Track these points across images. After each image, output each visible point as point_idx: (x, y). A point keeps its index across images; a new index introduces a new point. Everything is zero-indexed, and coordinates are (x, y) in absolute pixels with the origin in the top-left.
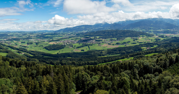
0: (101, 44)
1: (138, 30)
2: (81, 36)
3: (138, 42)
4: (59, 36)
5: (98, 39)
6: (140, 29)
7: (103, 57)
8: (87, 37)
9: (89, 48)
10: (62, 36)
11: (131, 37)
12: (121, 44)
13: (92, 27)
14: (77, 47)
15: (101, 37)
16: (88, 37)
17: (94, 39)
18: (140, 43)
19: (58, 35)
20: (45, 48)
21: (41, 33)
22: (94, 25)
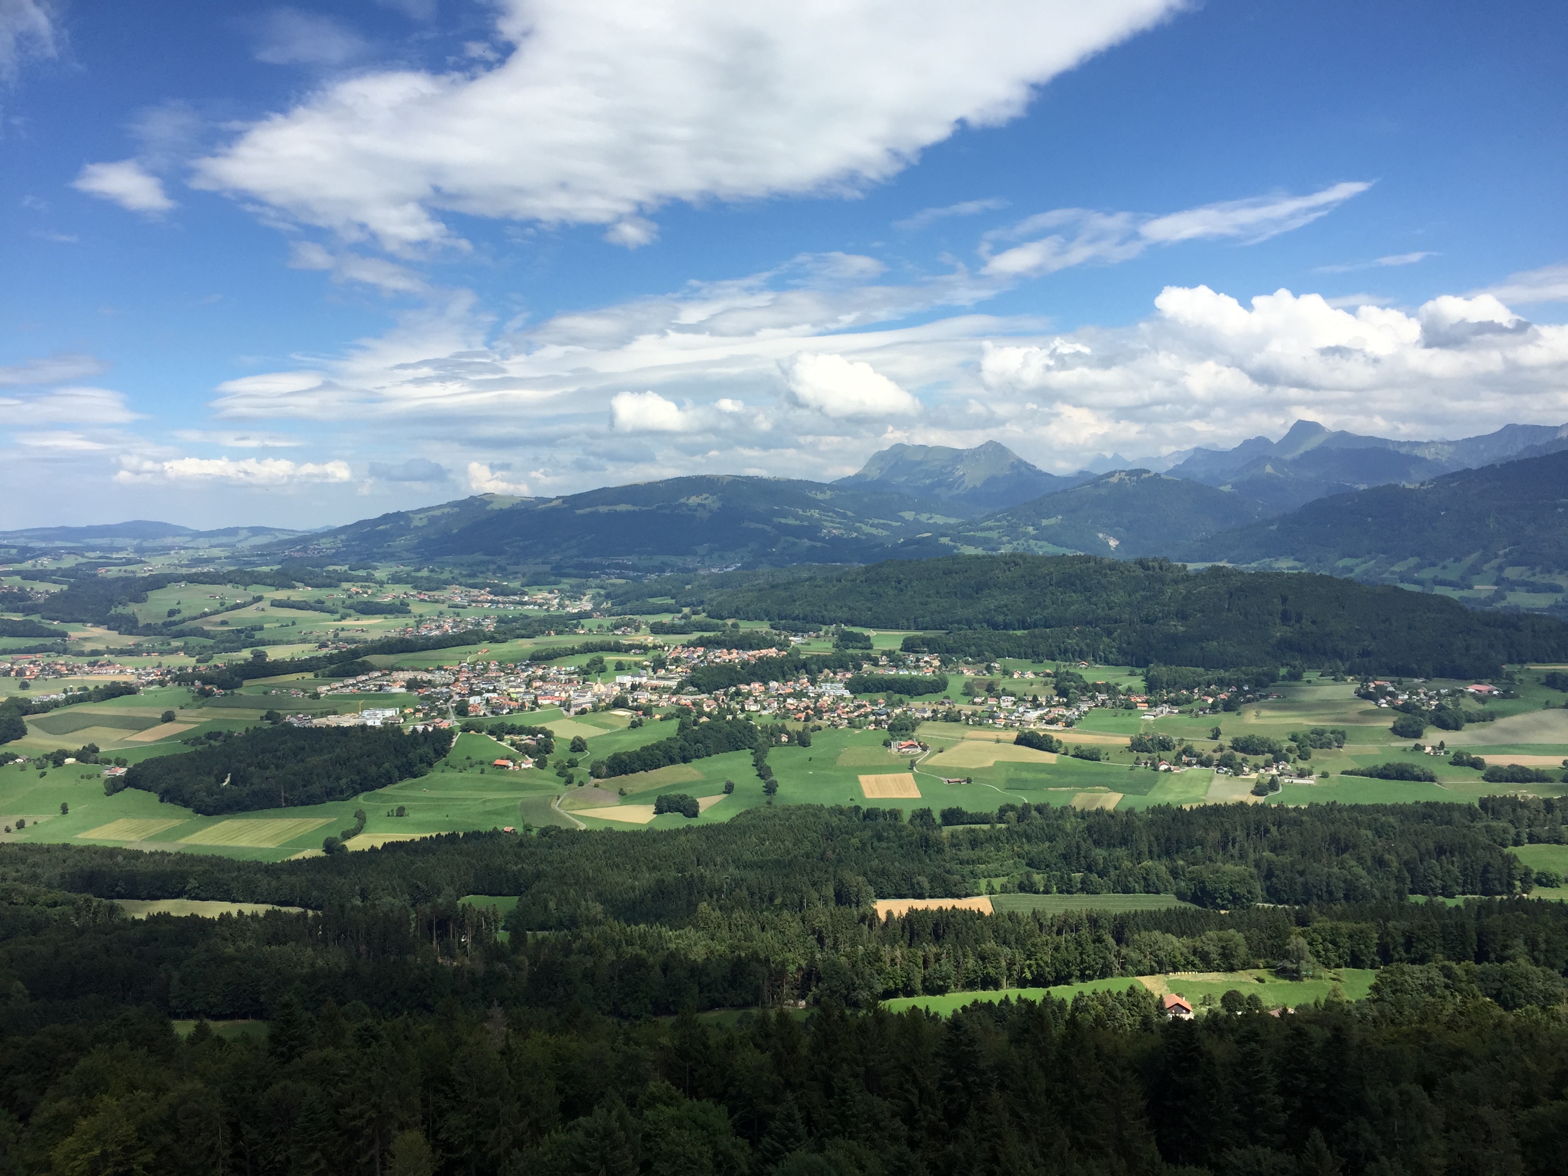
0: (922, 732)
1: (1483, 589)
2: (666, 619)
3: (1460, 760)
4: (369, 609)
5: (895, 661)
6: (1511, 573)
7: (947, 903)
8: (746, 627)
9: (763, 772)
10: (399, 609)
11: (1362, 672)
12: (1205, 763)
13: (813, 504)
14: (604, 755)
15: (932, 646)
16: (763, 628)
17: (837, 664)
18: (1495, 775)
19: (338, 594)
20: (133, 780)
21: (69, 562)
22: (841, 486)
